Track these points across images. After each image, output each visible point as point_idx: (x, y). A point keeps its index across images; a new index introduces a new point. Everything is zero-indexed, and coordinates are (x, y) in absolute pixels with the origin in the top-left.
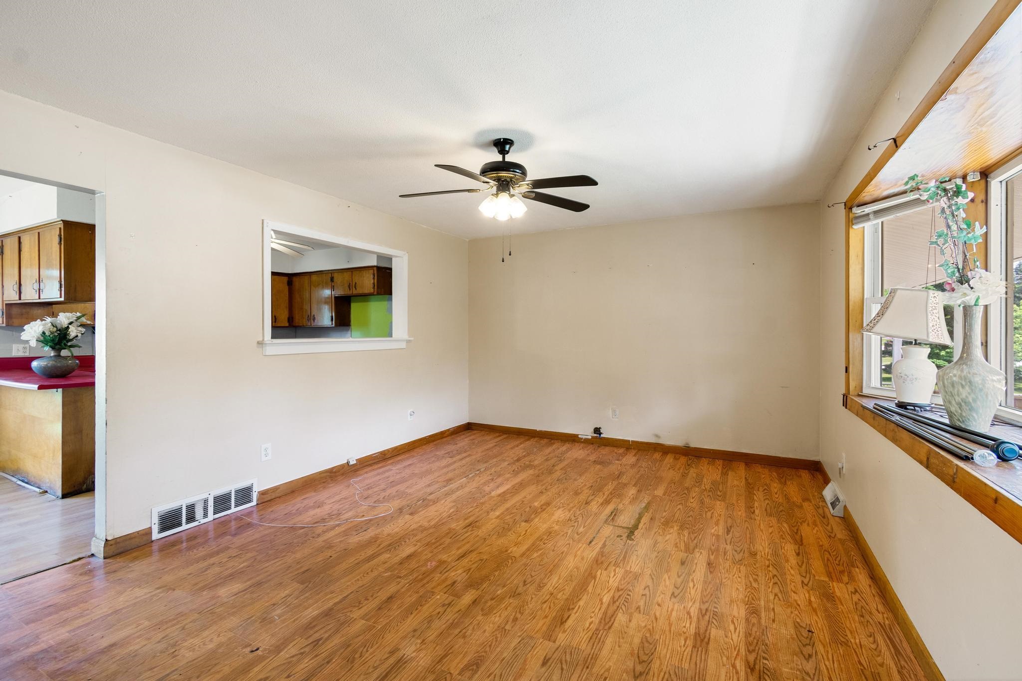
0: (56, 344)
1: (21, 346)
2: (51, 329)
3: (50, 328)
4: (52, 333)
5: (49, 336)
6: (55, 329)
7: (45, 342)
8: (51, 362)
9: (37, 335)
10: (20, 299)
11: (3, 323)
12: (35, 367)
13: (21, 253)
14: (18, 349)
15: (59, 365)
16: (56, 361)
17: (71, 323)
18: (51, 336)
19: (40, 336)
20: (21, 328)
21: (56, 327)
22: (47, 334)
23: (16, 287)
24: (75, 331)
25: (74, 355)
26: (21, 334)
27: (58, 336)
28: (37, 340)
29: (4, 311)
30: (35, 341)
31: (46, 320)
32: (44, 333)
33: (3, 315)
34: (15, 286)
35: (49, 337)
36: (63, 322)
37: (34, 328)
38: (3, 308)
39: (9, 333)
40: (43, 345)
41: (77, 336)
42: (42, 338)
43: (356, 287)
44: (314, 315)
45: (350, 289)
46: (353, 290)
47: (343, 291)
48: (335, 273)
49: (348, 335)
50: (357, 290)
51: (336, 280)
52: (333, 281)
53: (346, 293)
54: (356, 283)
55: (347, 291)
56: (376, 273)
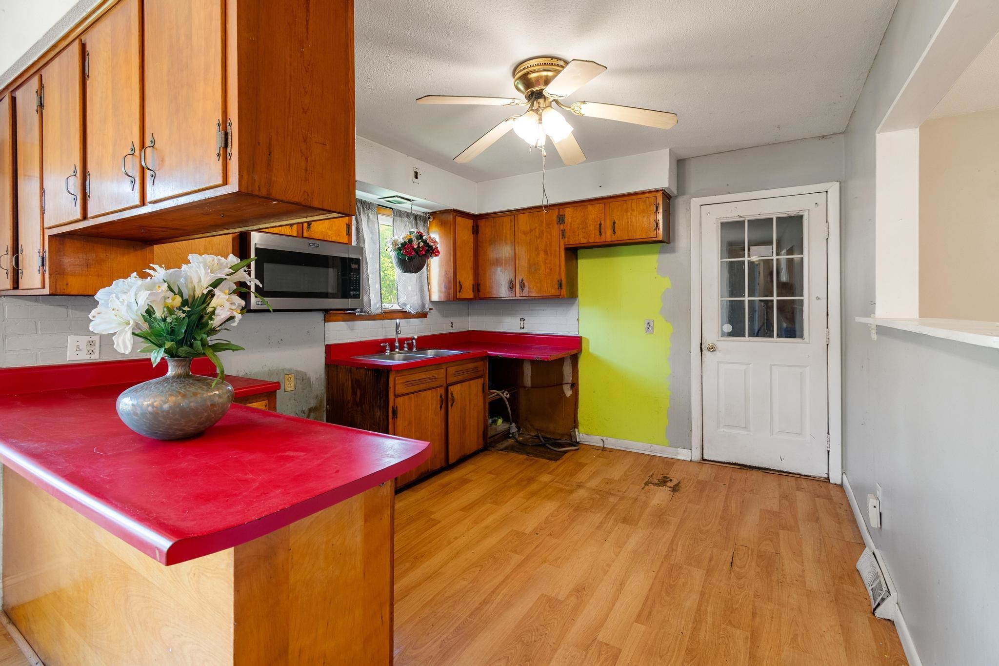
0: (180, 343)
1: (83, 340)
2: (169, 301)
3: (165, 298)
4: (171, 311)
5: (164, 320)
6: (178, 300)
7: (153, 338)
8: (173, 399)
9: (135, 317)
10: (85, 217)
11: (44, 287)
12: (128, 414)
13: (88, 82)
14: (78, 346)
15: (192, 404)
16: (184, 396)
17: (216, 284)
18: (169, 320)
19: (141, 322)
20: (87, 298)
21: (181, 294)
22: (158, 314)
23: (74, 184)
24: (227, 305)
25: (226, 373)
26: (90, 316)
27: (187, 320)
28: (133, 334)
29: (47, 255)
30: (129, 334)
31: (151, 276)
32: (150, 312)
33: (43, 265)
34: (72, 181)
35: (162, 324)
36: (195, 281)
37: (124, 297)
38: (44, 249)
39: (60, 311)
40: (148, 345)
41: (231, 318)
42: (145, 326)
43: (614, 230)
44: (522, 280)
45: (600, 234)
46: (608, 237)
47: (584, 237)
48: (568, 209)
49: (572, 312)
50: (616, 234)
51: (570, 220)
52: (564, 222)
53: (592, 240)
54: (614, 223)
55: (594, 238)
56: (660, 201)
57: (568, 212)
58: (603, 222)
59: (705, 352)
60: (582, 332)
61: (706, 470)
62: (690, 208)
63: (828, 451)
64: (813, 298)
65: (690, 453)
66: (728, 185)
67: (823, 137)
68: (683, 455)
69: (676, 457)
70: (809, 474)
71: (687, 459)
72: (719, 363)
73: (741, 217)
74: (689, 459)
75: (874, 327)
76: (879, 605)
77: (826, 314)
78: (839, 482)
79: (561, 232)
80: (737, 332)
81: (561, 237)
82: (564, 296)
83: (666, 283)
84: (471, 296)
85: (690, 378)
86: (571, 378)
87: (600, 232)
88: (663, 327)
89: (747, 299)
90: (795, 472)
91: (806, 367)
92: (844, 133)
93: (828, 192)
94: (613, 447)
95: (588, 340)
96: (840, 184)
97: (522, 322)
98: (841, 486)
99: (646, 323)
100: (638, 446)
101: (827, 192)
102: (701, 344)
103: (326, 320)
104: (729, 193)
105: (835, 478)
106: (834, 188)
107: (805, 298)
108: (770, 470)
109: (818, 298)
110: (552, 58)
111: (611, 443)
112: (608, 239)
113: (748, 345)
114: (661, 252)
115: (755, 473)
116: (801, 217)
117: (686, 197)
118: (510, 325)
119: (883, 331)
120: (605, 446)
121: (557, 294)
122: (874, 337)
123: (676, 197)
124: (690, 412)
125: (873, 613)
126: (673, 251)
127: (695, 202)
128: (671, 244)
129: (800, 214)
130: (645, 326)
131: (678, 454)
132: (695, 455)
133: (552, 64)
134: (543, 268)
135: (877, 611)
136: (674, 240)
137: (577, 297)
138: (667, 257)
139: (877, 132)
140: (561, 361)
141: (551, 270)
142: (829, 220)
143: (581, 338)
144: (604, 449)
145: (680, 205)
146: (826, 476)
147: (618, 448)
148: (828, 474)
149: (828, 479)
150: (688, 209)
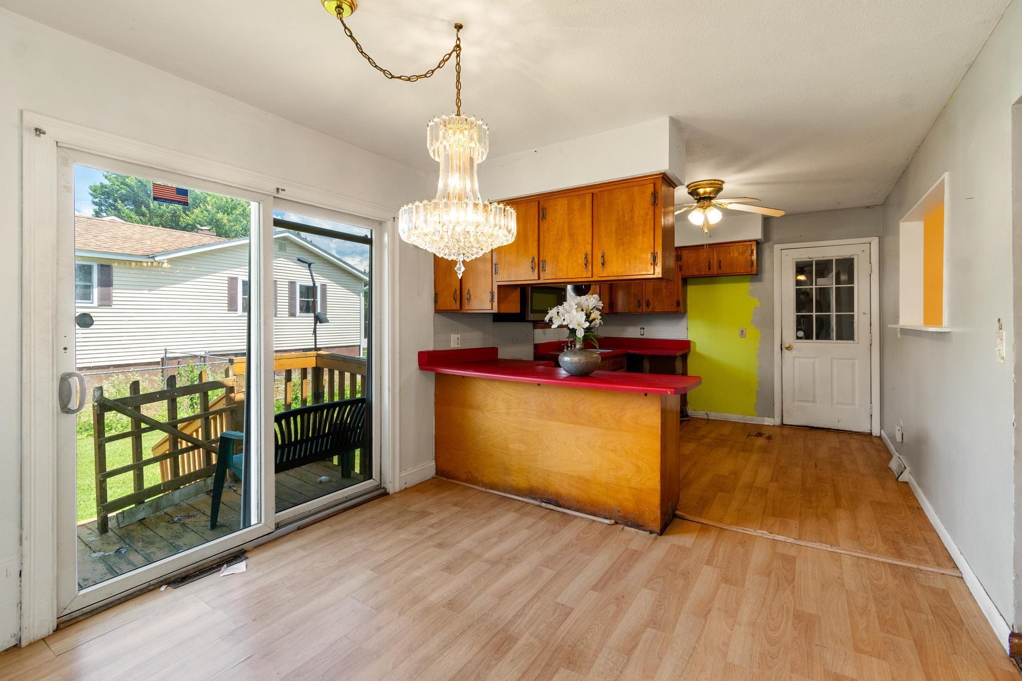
1: (456, 337)
10: (539, 279)
13: (545, 221)
14: (454, 340)
23: (535, 264)
29: (496, 294)
33: (493, 298)
38: (493, 291)
43: (720, 267)
44: (648, 300)
45: (710, 269)
46: (715, 270)
47: (697, 271)
48: (685, 251)
49: (683, 323)
50: (722, 269)
51: (686, 259)
52: (681, 259)
53: (703, 273)
54: (720, 262)
55: (705, 271)
56: (754, 248)
57: (685, 253)
58: (711, 261)
59: (784, 350)
60: (690, 338)
61: (786, 432)
62: (773, 251)
63: (871, 415)
64: (861, 313)
65: (773, 420)
66: (801, 236)
67: (868, 207)
68: (768, 421)
69: (763, 424)
70: (858, 431)
71: (771, 425)
72: (794, 358)
73: (810, 258)
74: (773, 425)
75: (899, 330)
76: (899, 476)
77: (869, 324)
78: (878, 435)
79: (679, 267)
80: (808, 336)
81: (679, 270)
82: (681, 311)
83: (755, 302)
84: (608, 312)
85: (773, 368)
86: (682, 371)
87: (709, 267)
88: (753, 333)
89: (814, 314)
90: (849, 430)
91: (856, 359)
92: (882, 205)
93: (872, 243)
94: (715, 419)
95: (695, 343)
96: (879, 238)
97: (642, 330)
98: (880, 437)
99: (740, 331)
100: (734, 417)
101: (870, 243)
102: (781, 345)
103: (535, 328)
104: (802, 242)
105: (876, 432)
106: (875, 241)
107: (856, 313)
108: (831, 429)
109: (864, 314)
110: (715, 180)
111: (713, 416)
112: (716, 272)
113: (814, 345)
114: (751, 281)
115: (820, 433)
116: (853, 259)
117: (771, 243)
118: (632, 332)
119: (905, 331)
120: (709, 418)
121: (676, 310)
122: (899, 336)
123: (763, 243)
124: (773, 392)
125: (897, 480)
126: (760, 280)
127: (777, 247)
128: (759, 276)
129: (852, 257)
130: (738, 333)
131: (764, 421)
132: (776, 421)
133: (715, 184)
134: (664, 291)
135: (899, 478)
136: (761, 273)
137: (687, 312)
138: (758, 285)
139: (900, 221)
140: (674, 358)
141: (671, 293)
142: (872, 262)
143: (689, 341)
144: (708, 420)
145: (766, 248)
146: (870, 432)
147: (719, 419)
148: (871, 430)
149: (871, 433)
150: (772, 252)
